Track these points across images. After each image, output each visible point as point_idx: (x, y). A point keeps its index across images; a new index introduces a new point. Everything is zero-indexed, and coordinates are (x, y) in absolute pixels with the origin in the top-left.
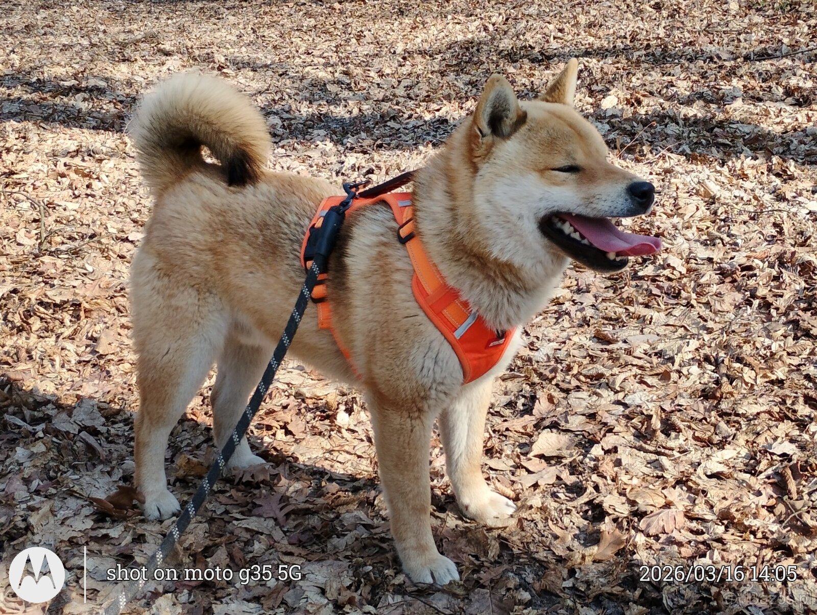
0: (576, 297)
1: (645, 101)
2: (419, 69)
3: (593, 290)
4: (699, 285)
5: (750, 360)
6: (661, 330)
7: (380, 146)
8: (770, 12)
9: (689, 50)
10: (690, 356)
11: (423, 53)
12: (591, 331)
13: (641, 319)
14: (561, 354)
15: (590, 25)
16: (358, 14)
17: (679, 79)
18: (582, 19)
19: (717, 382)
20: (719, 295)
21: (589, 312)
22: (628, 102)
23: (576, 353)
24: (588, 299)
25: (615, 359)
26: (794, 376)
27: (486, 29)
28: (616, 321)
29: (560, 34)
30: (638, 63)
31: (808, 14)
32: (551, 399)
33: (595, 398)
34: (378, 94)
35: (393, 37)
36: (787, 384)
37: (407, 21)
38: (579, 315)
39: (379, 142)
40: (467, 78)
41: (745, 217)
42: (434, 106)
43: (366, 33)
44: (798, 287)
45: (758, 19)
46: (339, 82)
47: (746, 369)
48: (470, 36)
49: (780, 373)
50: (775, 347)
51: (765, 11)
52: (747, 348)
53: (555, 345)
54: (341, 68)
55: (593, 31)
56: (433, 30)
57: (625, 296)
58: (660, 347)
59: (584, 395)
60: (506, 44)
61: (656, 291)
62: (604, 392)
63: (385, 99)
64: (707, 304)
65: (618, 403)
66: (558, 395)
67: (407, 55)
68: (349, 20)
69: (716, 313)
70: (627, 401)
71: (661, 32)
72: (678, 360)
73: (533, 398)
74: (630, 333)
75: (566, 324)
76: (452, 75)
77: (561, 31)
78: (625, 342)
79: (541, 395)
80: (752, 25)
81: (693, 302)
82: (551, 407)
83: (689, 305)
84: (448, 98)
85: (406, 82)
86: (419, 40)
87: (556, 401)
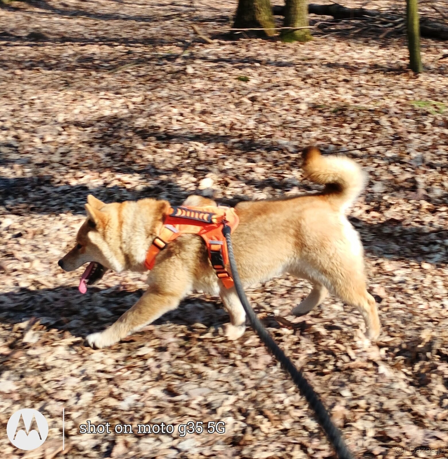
0: (158, 355)
1: (232, 183)
2: (73, 139)
3: (171, 349)
4: (244, 347)
5: (268, 413)
6: (213, 385)
7: (32, 209)
8: (327, 114)
9: (268, 141)
10: (229, 409)
11: (77, 124)
12: (163, 384)
13: (200, 375)
14: (140, 405)
15: (204, 112)
16: (33, 81)
17: (257, 166)
18: (198, 107)
19: (244, 431)
20: (256, 356)
21: (165, 368)
22: (220, 183)
23: (150, 403)
24: (166, 356)
25: (176, 410)
26: (296, 426)
27: (127, 107)
28: (182, 377)
29: (180, 118)
30: (231, 149)
31: (352, 118)
32: (126, 444)
33: (158, 443)
34: (39, 159)
35: (58, 106)
36: (291, 433)
37: (70, 93)
38: (157, 371)
39: (32, 206)
40: (107, 150)
41: (283, 291)
42: (79, 174)
43: (37, 101)
44: (310, 352)
45: (319, 120)
46: (9, 145)
47: (265, 420)
48: (115, 111)
49: (287, 424)
50: (287, 402)
51: (324, 113)
52: (268, 403)
53: (136, 396)
54: (13, 133)
55: (204, 117)
56: (89, 103)
57: (192, 354)
58: (210, 399)
59: (150, 440)
60: (140, 122)
61: (213, 352)
62: (166, 439)
63: (43, 165)
64: (247, 364)
65: (173, 448)
66: (131, 440)
67: (66, 125)
68: (26, 87)
69: (253, 370)
70: (179, 447)
71: (251, 124)
72: (220, 411)
73: (113, 443)
74: (191, 387)
75: (147, 378)
76: (96, 147)
77: (182, 115)
78: (187, 394)
79: (120, 440)
80: (314, 125)
81: (238, 363)
82: (126, 450)
83: (234, 365)
84: (90, 167)
85: (62, 150)
86: (76, 111)
87: (130, 445)
